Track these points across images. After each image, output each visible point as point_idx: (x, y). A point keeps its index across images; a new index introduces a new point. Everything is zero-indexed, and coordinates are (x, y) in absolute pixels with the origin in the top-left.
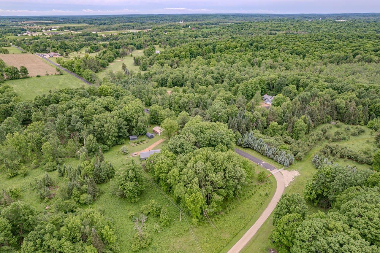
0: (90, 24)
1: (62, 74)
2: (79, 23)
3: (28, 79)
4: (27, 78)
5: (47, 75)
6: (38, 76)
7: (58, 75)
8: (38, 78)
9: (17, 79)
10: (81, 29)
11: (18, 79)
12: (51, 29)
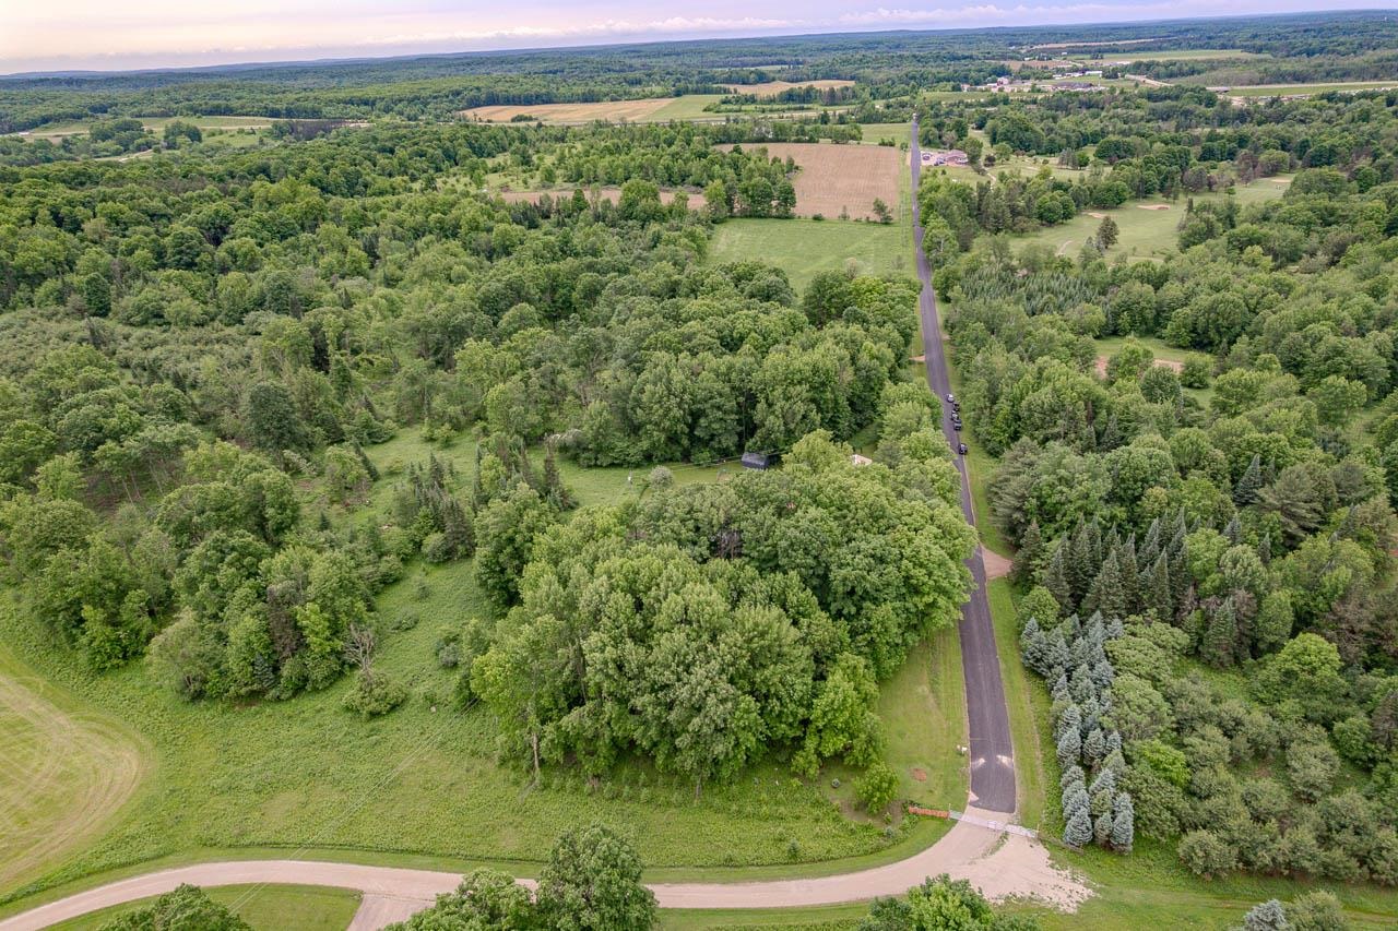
0: (1260, 50)
1: (886, 224)
2: (1224, 47)
3: (788, 222)
4: (787, 217)
5: (845, 217)
6: (817, 218)
7: (875, 222)
8: (817, 225)
9: (760, 217)
10: (1192, 72)
11: (765, 217)
12: (1083, 71)
